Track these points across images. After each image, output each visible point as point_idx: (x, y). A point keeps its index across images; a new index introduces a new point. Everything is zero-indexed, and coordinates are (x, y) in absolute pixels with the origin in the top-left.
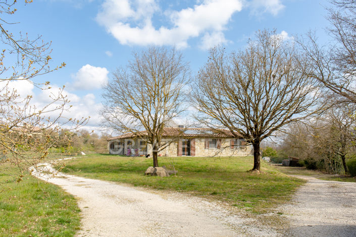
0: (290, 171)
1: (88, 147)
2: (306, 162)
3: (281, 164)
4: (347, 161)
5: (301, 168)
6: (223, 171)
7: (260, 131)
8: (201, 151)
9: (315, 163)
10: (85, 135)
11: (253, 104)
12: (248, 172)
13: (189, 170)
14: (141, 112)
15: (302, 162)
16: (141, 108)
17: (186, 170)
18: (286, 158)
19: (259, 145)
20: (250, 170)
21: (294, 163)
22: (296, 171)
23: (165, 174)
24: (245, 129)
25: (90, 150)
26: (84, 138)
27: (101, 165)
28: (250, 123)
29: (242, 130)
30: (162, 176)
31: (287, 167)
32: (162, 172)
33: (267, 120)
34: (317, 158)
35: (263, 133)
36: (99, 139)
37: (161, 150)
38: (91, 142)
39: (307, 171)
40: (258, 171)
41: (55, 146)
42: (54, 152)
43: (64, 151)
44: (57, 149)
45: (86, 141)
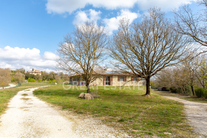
0: (163, 94)
2: (171, 89)
3: (157, 90)
4: (194, 89)
5: (168, 92)
6: (127, 95)
7: (151, 71)
8: (116, 83)
9: (176, 90)
10: (61, 74)
11: (146, 55)
12: (142, 96)
13: (108, 94)
14: (79, 60)
15: (169, 89)
16: (79, 57)
17: (106, 94)
18: (159, 86)
19: (149, 80)
20: (144, 95)
21: (164, 89)
22: (166, 94)
23: (90, 98)
24: (141, 70)
26: (61, 76)
27: (59, 90)
28: (144, 67)
29: (140, 71)
30: (88, 99)
31: (160, 92)
32: (88, 97)
33: (154, 65)
34: (177, 87)
35: (152, 73)
37: (91, 82)
39: (171, 94)
40: (149, 95)
41: (47, 80)
42: (46, 82)
43: (51, 82)
44: (48, 81)
45: (62, 78)
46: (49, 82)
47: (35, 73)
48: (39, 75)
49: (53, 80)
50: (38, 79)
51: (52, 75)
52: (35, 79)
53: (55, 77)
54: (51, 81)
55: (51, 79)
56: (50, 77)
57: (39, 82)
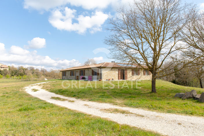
1: (34, 76)
8: (131, 76)
10: (32, 69)
25: (35, 77)
26: (32, 71)
36: (40, 71)
38: (36, 73)
41: (16, 75)
42: (15, 78)
43: (21, 78)
44: (17, 77)
45: (33, 73)
46: (19, 77)
47: (2, 68)
48: (7, 70)
49: (23, 75)
50: (5, 74)
51: (22, 70)
52: (2, 75)
53: (25, 73)
54: (21, 76)
55: (22, 75)
56: (19, 72)
57: (7, 78)
